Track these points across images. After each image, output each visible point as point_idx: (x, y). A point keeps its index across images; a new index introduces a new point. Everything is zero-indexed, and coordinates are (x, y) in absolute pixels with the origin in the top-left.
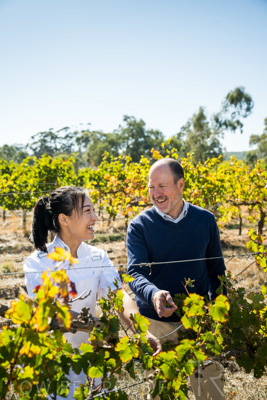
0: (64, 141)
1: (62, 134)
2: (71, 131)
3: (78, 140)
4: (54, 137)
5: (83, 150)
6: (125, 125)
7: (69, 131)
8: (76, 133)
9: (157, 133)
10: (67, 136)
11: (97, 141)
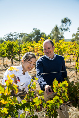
0: (15, 37)
1: (14, 34)
2: (17, 33)
3: (19, 36)
4: (12, 35)
5: (21, 39)
6: (34, 31)
7: (16, 33)
8: (18, 34)
9: (44, 33)
10: (16, 35)
11: (25, 36)
